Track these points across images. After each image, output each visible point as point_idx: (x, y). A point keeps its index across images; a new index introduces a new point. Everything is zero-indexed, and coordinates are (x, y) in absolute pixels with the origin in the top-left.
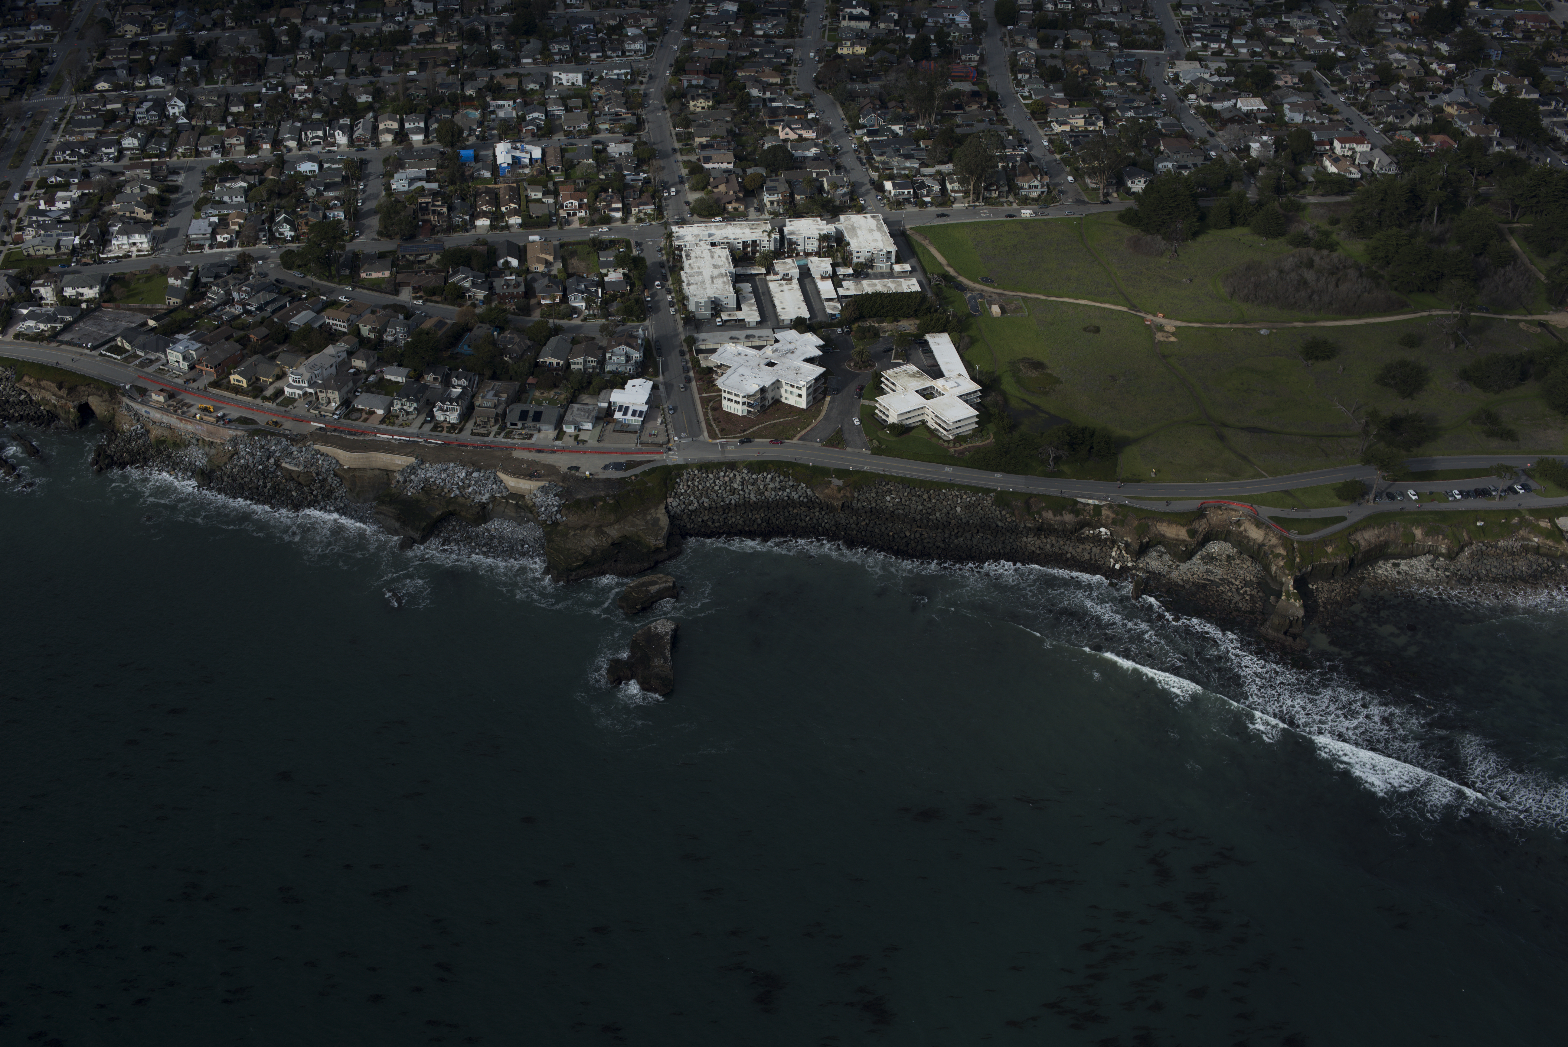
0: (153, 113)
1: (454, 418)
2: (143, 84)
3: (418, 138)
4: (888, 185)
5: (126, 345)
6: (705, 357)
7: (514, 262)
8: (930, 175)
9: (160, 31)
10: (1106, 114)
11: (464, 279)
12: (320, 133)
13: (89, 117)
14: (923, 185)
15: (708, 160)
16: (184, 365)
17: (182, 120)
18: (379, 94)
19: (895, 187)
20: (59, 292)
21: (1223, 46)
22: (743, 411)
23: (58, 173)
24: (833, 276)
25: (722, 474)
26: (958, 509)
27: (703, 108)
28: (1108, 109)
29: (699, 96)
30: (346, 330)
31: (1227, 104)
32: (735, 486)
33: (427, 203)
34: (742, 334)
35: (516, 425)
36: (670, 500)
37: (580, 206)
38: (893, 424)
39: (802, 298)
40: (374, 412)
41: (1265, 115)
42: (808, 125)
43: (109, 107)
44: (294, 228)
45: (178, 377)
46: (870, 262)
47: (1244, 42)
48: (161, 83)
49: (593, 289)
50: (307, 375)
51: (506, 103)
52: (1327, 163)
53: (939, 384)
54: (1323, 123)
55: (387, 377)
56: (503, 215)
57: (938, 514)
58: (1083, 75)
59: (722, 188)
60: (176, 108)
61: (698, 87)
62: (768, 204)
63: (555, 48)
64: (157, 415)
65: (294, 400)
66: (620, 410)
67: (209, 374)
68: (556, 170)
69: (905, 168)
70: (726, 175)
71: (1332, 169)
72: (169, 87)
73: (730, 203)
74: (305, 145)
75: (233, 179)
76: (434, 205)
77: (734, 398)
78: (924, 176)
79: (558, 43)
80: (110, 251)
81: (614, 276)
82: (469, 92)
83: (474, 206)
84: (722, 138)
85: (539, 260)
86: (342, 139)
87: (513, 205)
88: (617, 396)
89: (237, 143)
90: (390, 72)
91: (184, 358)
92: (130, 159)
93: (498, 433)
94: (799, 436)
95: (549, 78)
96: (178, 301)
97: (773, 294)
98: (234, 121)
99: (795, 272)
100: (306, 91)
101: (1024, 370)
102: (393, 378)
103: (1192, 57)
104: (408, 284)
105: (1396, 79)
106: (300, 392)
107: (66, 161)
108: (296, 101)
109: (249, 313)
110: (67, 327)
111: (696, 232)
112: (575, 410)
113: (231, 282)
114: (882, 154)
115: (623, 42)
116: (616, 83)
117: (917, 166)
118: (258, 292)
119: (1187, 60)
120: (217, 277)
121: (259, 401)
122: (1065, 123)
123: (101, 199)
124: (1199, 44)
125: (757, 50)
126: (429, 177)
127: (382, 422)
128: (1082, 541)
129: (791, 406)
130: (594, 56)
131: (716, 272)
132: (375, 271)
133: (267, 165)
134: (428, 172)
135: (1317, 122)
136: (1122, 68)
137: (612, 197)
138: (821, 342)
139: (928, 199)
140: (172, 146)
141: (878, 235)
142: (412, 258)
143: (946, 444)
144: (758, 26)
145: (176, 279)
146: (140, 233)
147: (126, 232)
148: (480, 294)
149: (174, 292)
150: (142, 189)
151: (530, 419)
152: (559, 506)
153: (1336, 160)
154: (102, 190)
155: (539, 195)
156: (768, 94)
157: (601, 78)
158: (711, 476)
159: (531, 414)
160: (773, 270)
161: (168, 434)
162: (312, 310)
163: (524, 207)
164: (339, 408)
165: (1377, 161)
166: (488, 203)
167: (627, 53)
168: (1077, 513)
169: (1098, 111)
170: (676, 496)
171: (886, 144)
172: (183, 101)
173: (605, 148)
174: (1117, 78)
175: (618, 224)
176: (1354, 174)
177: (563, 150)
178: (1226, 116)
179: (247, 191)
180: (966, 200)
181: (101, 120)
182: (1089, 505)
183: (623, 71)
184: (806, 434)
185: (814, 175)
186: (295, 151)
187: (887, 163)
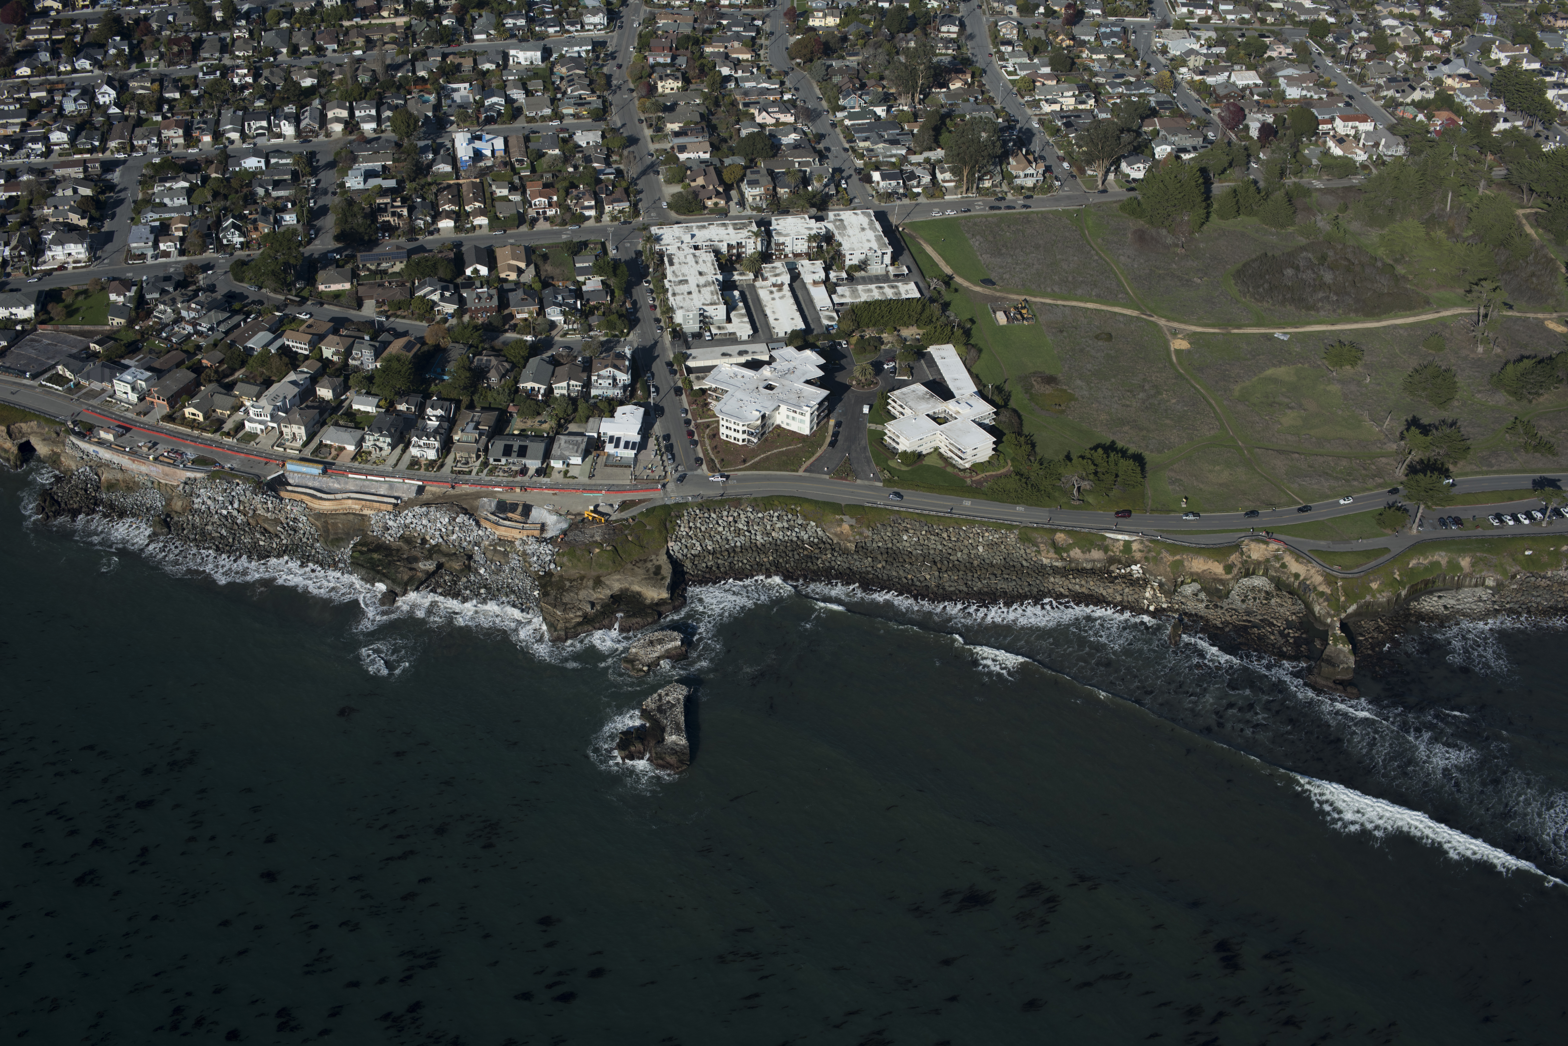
0: (81, 102)
1: (431, 455)
2: (69, 68)
3: (368, 127)
4: (876, 176)
5: (68, 374)
6: (698, 378)
7: (484, 271)
8: (919, 164)
9: (84, 7)
10: (1096, 91)
11: (432, 292)
12: (264, 123)
13: (12, 108)
14: (912, 176)
15: (683, 149)
16: (133, 397)
17: (114, 110)
18: (324, 76)
19: (884, 178)
21: (1210, 12)
22: (744, 440)
24: (826, 281)
25: (725, 513)
26: (981, 549)
27: (672, 89)
28: (1098, 85)
29: (667, 76)
30: (307, 353)
31: (1222, 78)
32: (741, 526)
33: (386, 204)
34: (734, 349)
35: (499, 461)
36: (670, 544)
37: (550, 205)
38: (905, 453)
39: (795, 307)
40: (344, 448)
41: (1262, 90)
42: (787, 107)
43: (34, 95)
44: (243, 234)
45: (127, 410)
46: (863, 265)
47: (1231, 7)
48: (88, 67)
49: (571, 301)
50: (269, 408)
51: (462, 86)
52: (1331, 144)
53: (950, 406)
54: (1321, 98)
55: (355, 407)
56: (468, 214)
57: (959, 554)
58: (1068, 47)
59: (700, 181)
60: (106, 95)
61: (665, 65)
62: (750, 199)
63: (509, 22)
64: (105, 454)
65: (256, 435)
66: (611, 441)
67: (162, 407)
68: (521, 161)
69: (891, 156)
70: (703, 165)
71: (1337, 151)
72: (97, 72)
73: (710, 198)
74: (249, 137)
75: (174, 179)
76: (393, 206)
77: (733, 427)
78: (912, 164)
79: (512, 17)
80: (45, 262)
81: (593, 284)
82: (422, 73)
83: (434, 206)
84: (696, 123)
85: (511, 268)
86: (288, 129)
87: (477, 204)
88: (608, 427)
89: (175, 136)
90: (334, 51)
91: (133, 389)
92: (60, 155)
93: (480, 471)
94: (804, 466)
95: (506, 57)
96: (123, 321)
97: (764, 303)
98: (171, 109)
99: (786, 278)
100: (245, 75)
101: (1037, 386)
102: (363, 408)
103: (1182, 25)
104: (371, 298)
105: (1393, 47)
106: (263, 427)
108: (235, 86)
109: (200, 334)
110: (3, 353)
111: (677, 234)
112: (562, 442)
113: (179, 299)
114: (866, 139)
115: (581, 15)
116: (577, 61)
117: (904, 152)
118: (209, 310)
119: (1174, 28)
120: (163, 292)
121: (217, 436)
122: (1055, 102)
123: (30, 202)
124: (1185, 10)
125: (725, 22)
126: (385, 172)
127: (354, 459)
128: (1112, 580)
129: (794, 433)
130: (551, 30)
131: (702, 280)
132: (334, 283)
133: (209, 162)
134: (384, 167)
135: (1316, 97)
136: (1108, 39)
137: (584, 194)
138: (822, 361)
139: (919, 190)
140: (104, 140)
141: (870, 234)
142: (373, 268)
143: (961, 474)
145: (118, 295)
146: (75, 243)
147: (59, 241)
148: (450, 308)
149: (117, 310)
150: (75, 191)
151: (514, 454)
152: (553, 555)
153: (1340, 141)
154: (31, 193)
155: (505, 192)
156: (740, 72)
157: (562, 56)
158: (713, 515)
159: (516, 448)
160: (762, 275)
161: (119, 476)
162: (269, 330)
163: (490, 205)
164: (305, 444)
165: (1383, 142)
166: (451, 202)
167: (587, 27)
168: (1106, 549)
169: (1087, 88)
170: (678, 539)
171: (869, 128)
172: (114, 88)
173: (571, 137)
174: (1104, 50)
175: (591, 223)
176: (1361, 157)
177: (527, 139)
178: (1222, 92)
179: (189, 192)
180: (959, 191)
181: (25, 111)
182: (1118, 540)
183: (584, 48)
184: (812, 465)
185: (797, 165)
186: (238, 144)
187: (872, 150)
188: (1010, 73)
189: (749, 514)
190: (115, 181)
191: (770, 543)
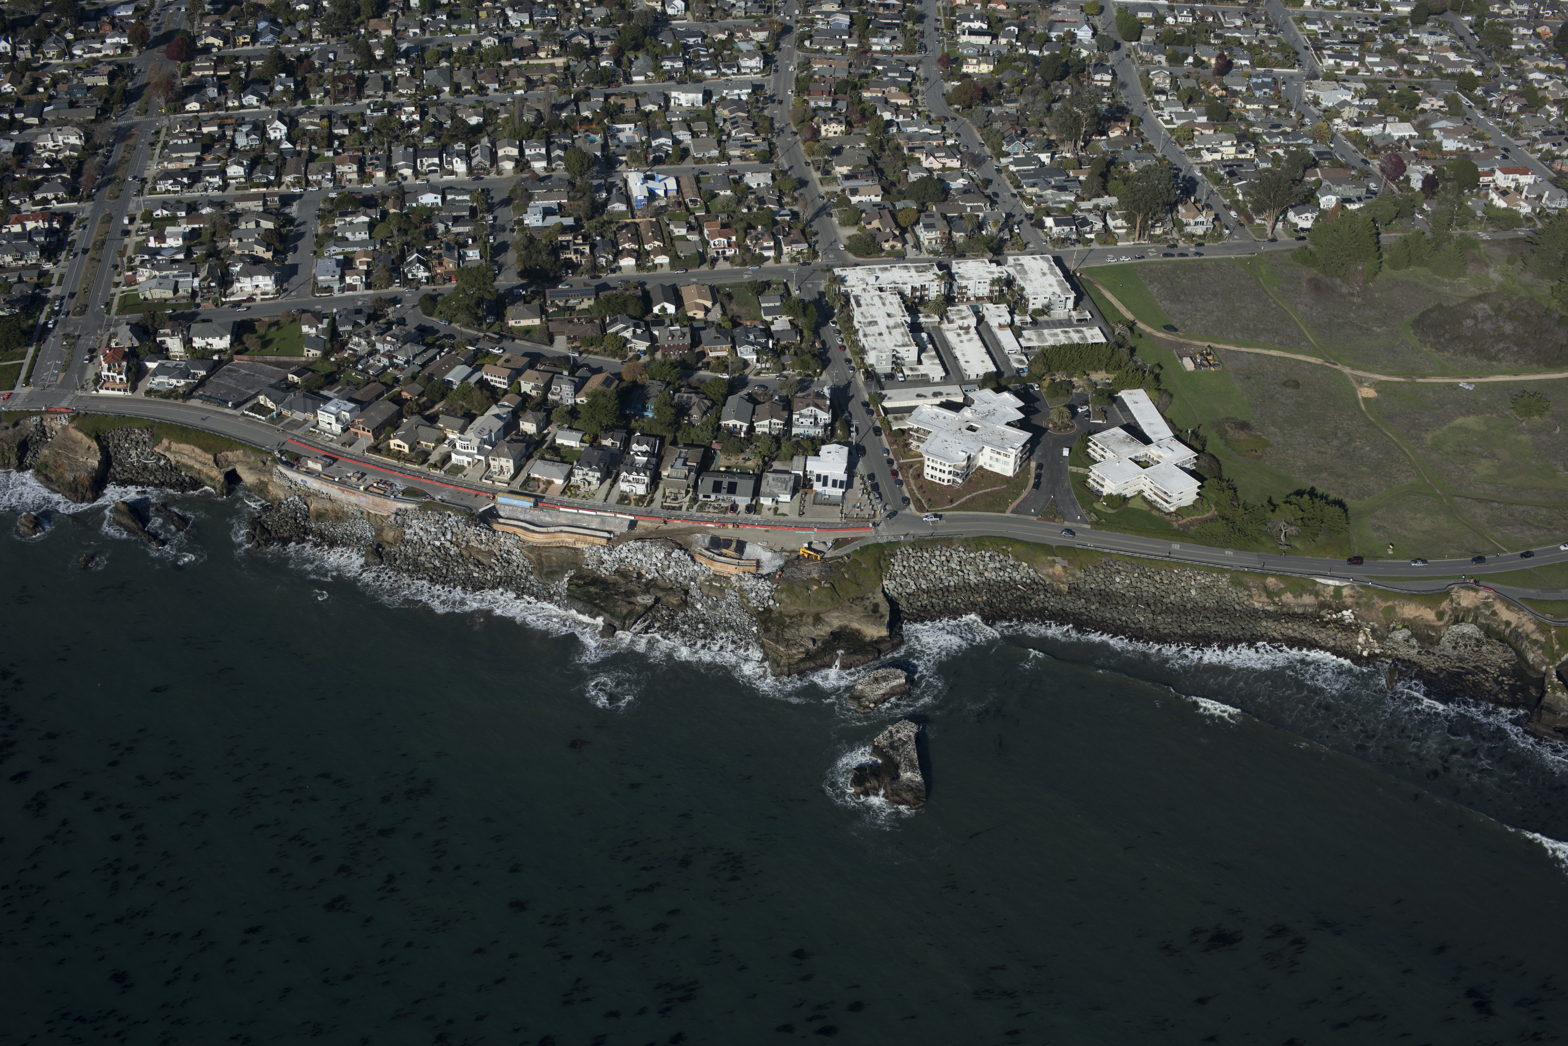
0: (253, 137)
1: (641, 490)
2: (237, 104)
3: (539, 166)
4: (1049, 222)
5: (270, 404)
6: (896, 419)
7: (671, 309)
8: (1089, 211)
9: (244, 44)
10: (1254, 140)
11: (625, 329)
12: (436, 160)
13: (185, 142)
14: (1085, 222)
15: (854, 192)
16: (337, 428)
17: (286, 145)
18: (489, 115)
19: (1058, 223)
20: (187, 342)
21: (1357, 64)
22: (949, 481)
23: (164, 205)
24: (1011, 325)
25: (938, 553)
26: (1193, 592)
27: (835, 133)
28: (1255, 135)
29: (831, 119)
30: (505, 387)
31: (1377, 129)
32: (954, 566)
33: (568, 241)
34: (928, 390)
35: (709, 497)
36: (885, 582)
37: (729, 245)
38: (1110, 496)
39: (984, 350)
40: (552, 482)
41: (1419, 142)
42: (952, 152)
43: (205, 130)
44: (428, 268)
45: (332, 440)
46: (1046, 309)
47: (1378, 60)
48: (255, 103)
49: (763, 341)
50: (476, 441)
51: (627, 126)
52: (1493, 196)
53: (1152, 451)
54: (1477, 151)
55: (559, 441)
56: (648, 253)
57: (1172, 597)
58: (1221, 96)
59: (876, 224)
60: (278, 131)
61: (826, 109)
62: (926, 243)
63: (667, 64)
64: (314, 484)
65: (463, 468)
66: (818, 479)
67: (366, 438)
68: (694, 202)
69: (1061, 202)
70: (876, 208)
71: (1501, 203)
72: (264, 108)
73: (887, 241)
74: (422, 174)
75: (354, 213)
76: (575, 244)
77: (939, 467)
78: (1081, 211)
79: (669, 59)
80: (233, 294)
81: (781, 323)
82: (586, 113)
83: (615, 244)
84: (865, 167)
85: (698, 307)
86: (460, 166)
87: (657, 243)
88: (814, 466)
89: (349, 171)
90: (496, 90)
91: (337, 420)
92: (237, 189)
93: (690, 507)
94: (1011, 508)
95: (667, 99)
96: (318, 353)
97: (953, 346)
98: (341, 145)
99: (972, 321)
100: (413, 113)
101: (1231, 432)
102: (566, 443)
103: (1330, 77)
104: (562, 333)
105: (1544, 101)
106: (470, 460)
107: (168, 191)
108: (402, 123)
109: (396, 366)
110: (203, 382)
111: (861, 276)
112: (770, 479)
113: (373, 332)
114: (1034, 185)
115: (737, 58)
116: (738, 104)
117: (1072, 198)
118: (405, 344)
119: (1324, 80)
120: (356, 324)
121: (424, 468)
122: (1216, 151)
123: (214, 234)
124: (1331, 62)
125: (880, 68)
126: (561, 210)
127: (563, 492)
128: (1325, 625)
129: (997, 475)
130: (708, 73)
131: (891, 322)
132: (524, 318)
133: (385, 198)
134: (559, 204)
135: (1472, 149)
136: (1260, 89)
137: (763, 235)
138: (1021, 404)
139: (1092, 236)
140: (278, 175)
141: (1052, 279)
142: (561, 304)
143: (1167, 518)
144: (874, 40)
145: (311, 327)
146: (264, 275)
147: (247, 273)
148: (642, 345)
149: (313, 342)
150: (258, 224)
151: (724, 491)
152: (771, 591)
153: (1504, 193)
154: (214, 225)
155: (683, 232)
156: (901, 117)
157: (723, 99)
158: (926, 554)
159: (725, 485)
160: (947, 318)
161: (328, 506)
162: (464, 363)
163: (669, 245)
164: (514, 477)
165: (1547, 194)
166: (630, 240)
167: (743, 71)
168: (1317, 594)
169: (1244, 138)
170: (892, 578)
171: (1036, 174)
172: (284, 123)
173: (741, 177)
174: (1258, 101)
175: (770, 263)
176: (1525, 209)
177: (698, 180)
178: (1380, 143)
179: (371, 226)
180: (1131, 237)
181: (199, 145)
182: (1328, 585)
183: (745, 91)
184: (1018, 506)
185: (969, 209)
186: (411, 180)
187: (1041, 196)
188: (1166, 122)
189: (961, 554)
190: (294, 215)
191: (984, 583)
